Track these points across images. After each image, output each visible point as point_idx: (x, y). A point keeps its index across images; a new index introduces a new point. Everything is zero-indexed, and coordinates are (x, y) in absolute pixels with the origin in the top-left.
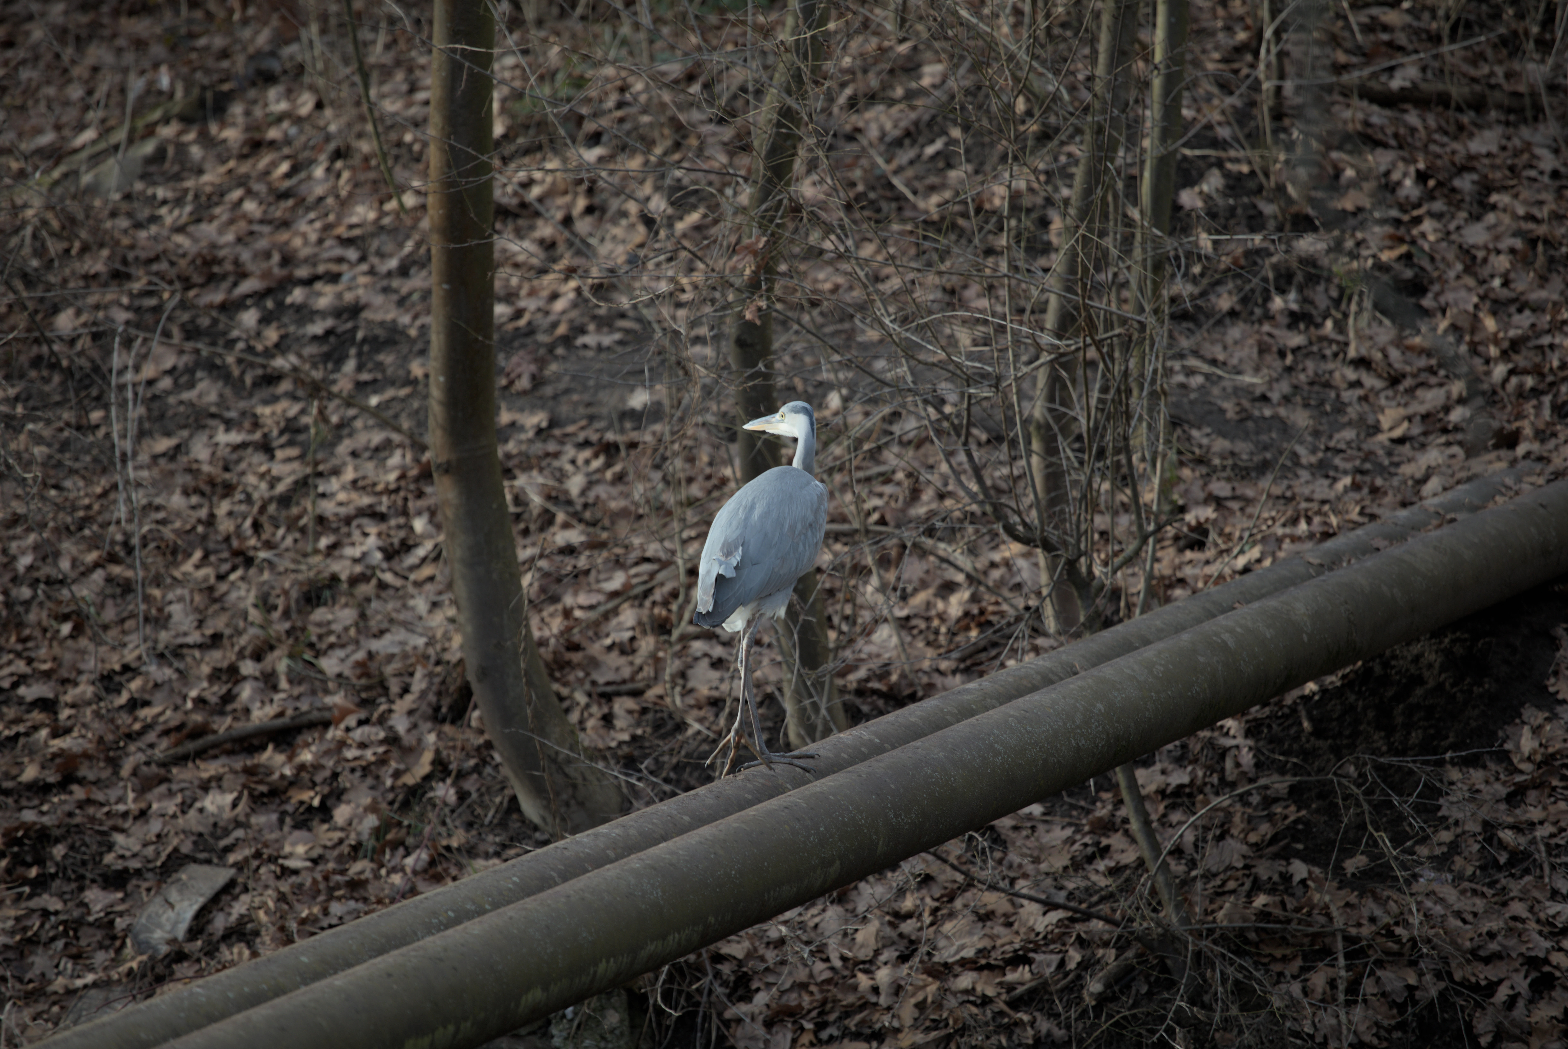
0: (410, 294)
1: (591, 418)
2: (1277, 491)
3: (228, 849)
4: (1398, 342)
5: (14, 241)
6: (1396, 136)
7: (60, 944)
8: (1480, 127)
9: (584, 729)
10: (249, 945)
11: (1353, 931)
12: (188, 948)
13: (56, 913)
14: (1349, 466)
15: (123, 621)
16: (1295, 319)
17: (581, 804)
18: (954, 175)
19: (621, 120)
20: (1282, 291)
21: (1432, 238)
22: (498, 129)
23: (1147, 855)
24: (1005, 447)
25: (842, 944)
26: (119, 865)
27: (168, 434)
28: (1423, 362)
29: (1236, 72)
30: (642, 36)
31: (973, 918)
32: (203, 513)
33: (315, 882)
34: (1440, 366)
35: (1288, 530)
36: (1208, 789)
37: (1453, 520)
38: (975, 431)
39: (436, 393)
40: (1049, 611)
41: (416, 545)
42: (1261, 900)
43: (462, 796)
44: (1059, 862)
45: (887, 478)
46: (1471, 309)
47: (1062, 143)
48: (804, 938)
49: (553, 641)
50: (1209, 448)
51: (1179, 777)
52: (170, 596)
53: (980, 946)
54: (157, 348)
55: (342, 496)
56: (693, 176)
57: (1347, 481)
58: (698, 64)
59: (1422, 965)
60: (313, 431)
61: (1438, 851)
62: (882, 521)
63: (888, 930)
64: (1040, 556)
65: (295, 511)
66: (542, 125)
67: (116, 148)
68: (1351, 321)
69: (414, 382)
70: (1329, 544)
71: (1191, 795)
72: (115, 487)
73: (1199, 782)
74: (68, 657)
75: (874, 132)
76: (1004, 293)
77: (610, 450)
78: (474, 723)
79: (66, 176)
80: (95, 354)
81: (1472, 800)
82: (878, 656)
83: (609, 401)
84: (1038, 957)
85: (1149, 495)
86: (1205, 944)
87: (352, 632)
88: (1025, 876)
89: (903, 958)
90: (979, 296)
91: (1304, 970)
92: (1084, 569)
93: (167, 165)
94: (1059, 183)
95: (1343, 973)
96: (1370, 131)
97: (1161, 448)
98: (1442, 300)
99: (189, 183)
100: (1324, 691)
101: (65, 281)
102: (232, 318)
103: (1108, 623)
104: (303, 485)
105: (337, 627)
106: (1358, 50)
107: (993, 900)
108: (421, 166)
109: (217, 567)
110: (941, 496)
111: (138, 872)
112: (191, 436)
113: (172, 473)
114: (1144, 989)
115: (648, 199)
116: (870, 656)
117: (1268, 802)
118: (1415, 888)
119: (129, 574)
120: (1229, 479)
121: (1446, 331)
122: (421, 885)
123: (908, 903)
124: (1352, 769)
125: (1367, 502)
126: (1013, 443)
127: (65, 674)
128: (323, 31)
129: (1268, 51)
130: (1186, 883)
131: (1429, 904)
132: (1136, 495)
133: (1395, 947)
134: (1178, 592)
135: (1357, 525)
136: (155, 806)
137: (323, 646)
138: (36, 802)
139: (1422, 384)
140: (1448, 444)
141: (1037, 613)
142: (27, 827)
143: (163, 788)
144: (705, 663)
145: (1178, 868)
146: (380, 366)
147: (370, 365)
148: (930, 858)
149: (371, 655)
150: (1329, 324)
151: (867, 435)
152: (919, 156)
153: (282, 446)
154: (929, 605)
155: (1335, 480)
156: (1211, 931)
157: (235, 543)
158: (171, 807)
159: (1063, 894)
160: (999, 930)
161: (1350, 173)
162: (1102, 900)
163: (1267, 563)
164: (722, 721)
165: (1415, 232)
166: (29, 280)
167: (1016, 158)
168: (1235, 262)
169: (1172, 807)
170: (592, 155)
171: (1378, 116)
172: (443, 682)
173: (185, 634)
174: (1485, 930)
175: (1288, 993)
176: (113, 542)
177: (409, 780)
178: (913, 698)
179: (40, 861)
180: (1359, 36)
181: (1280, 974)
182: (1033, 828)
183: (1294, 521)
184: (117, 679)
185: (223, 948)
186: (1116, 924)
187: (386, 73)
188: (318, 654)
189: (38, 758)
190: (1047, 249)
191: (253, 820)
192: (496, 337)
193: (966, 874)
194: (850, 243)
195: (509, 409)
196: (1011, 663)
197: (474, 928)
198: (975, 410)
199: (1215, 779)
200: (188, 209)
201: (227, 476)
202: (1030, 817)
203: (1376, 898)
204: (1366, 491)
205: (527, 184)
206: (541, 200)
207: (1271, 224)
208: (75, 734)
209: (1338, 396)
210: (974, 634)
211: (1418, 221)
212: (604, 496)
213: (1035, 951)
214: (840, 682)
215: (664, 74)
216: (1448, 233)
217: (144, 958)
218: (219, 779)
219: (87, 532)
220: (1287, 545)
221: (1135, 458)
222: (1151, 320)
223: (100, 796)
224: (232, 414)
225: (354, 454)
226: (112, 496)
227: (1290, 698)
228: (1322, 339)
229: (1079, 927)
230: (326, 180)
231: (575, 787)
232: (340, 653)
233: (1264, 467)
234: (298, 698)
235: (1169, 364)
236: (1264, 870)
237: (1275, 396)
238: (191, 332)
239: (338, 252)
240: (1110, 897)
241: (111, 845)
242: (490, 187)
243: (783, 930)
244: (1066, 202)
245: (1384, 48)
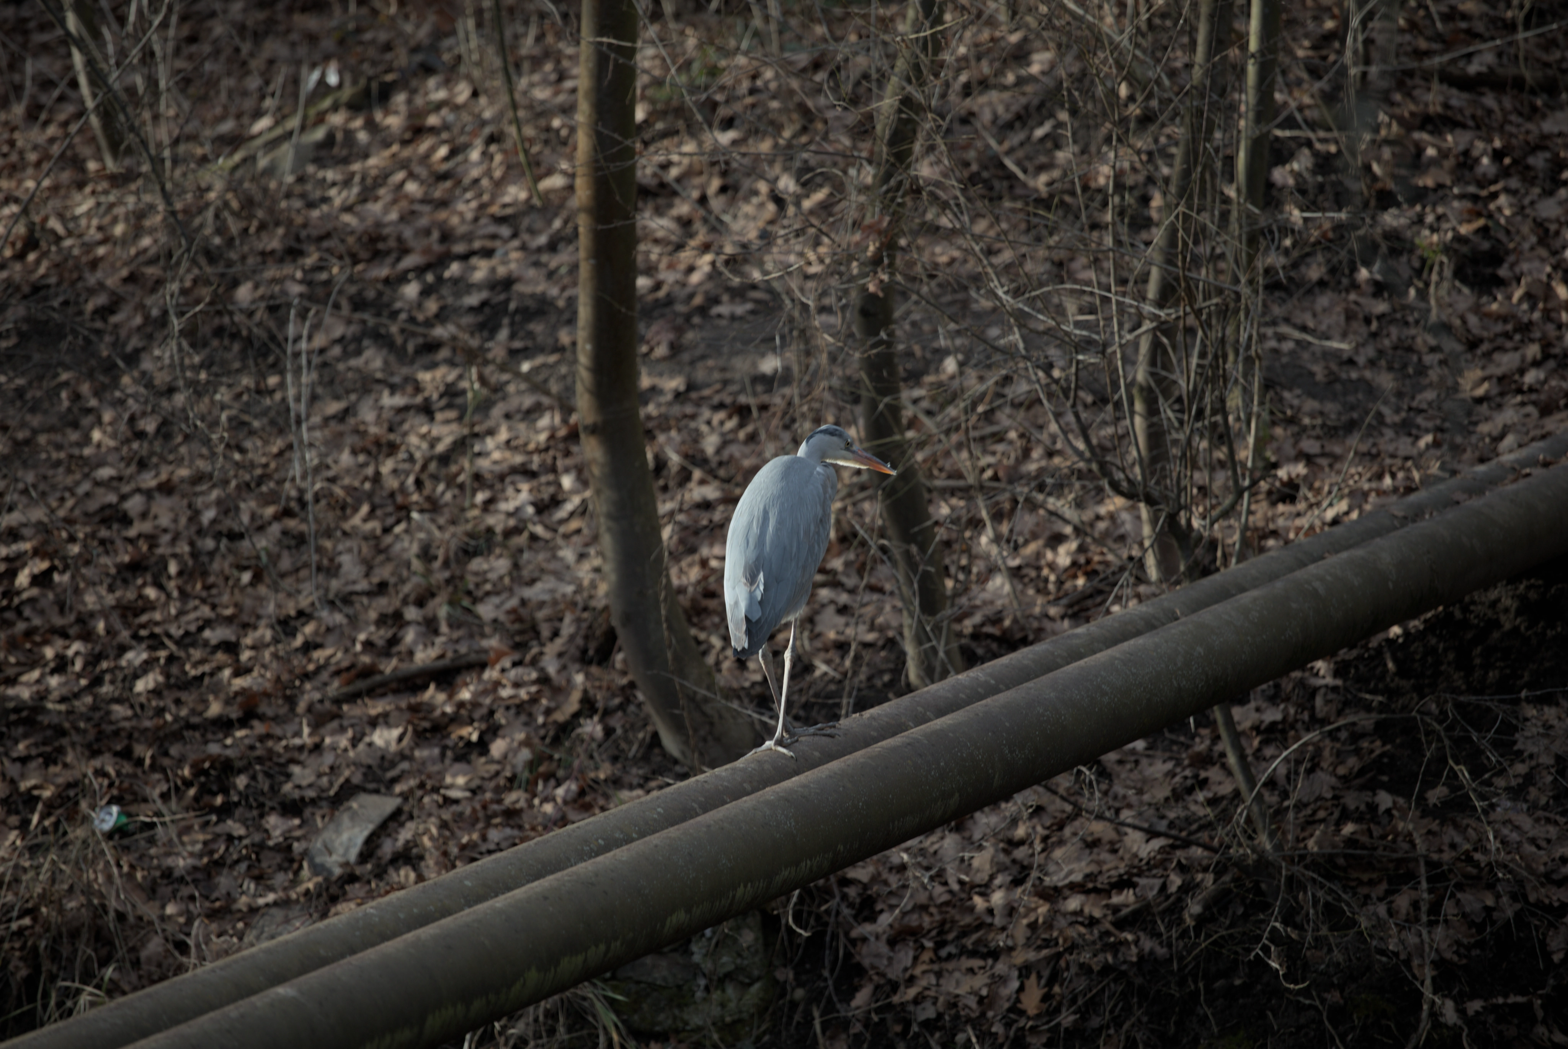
0: (558, 268)
1: (725, 383)
2: (1363, 448)
3: (395, 780)
4: (1476, 309)
5: (197, 221)
6: (1473, 117)
7: (243, 866)
8: (1552, 109)
9: (719, 671)
10: (415, 868)
11: (1435, 857)
12: (358, 871)
13: (240, 838)
14: (1430, 425)
15: (297, 570)
16: (1379, 289)
17: (718, 739)
18: (1061, 156)
19: (753, 106)
20: (1368, 264)
21: (1507, 212)
22: (640, 115)
23: (1243, 787)
24: (1110, 407)
25: (959, 870)
26: (296, 794)
27: (337, 398)
28: (1499, 328)
29: (1324, 58)
30: (773, 27)
31: (1080, 845)
32: (370, 471)
33: (474, 811)
34: (1516, 330)
35: (1374, 485)
36: (1299, 725)
37: (1528, 475)
38: (1082, 394)
39: (584, 359)
40: (1151, 561)
41: (564, 501)
42: (1349, 829)
43: (609, 732)
44: (1162, 793)
45: (999, 437)
46: (1544, 278)
47: (1163, 125)
48: (925, 863)
49: (690, 590)
50: (1299, 409)
51: (1273, 715)
52: (340, 547)
53: (1088, 870)
54: (328, 319)
55: (496, 455)
56: (819, 157)
57: (1428, 438)
58: (823, 54)
59: (1499, 888)
60: (470, 395)
61: (1514, 783)
62: (995, 478)
63: (1002, 857)
64: (1144, 510)
65: (454, 468)
66: (680, 111)
67: (289, 135)
68: (1432, 289)
69: (561, 349)
70: (1413, 498)
71: (1284, 732)
72: (290, 447)
73: (1291, 719)
74: (248, 603)
75: (986, 116)
76: (1109, 265)
77: (743, 412)
78: (618, 665)
79: (244, 160)
80: (272, 324)
81: (1546, 736)
82: (992, 602)
83: (741, 366)
84: (1142, 881)
85: (1245, 454)
86: (1297, 869)
87: (507, 580)
88: (1129, 806)
89: (1017, 882)
90: (1085, 267)
91: (1389, 892)
92: (1183, 522)
93: (336, 150)
94: (1160, 162)
95: (1425, 895)
96: (1449, 113)
97: (1255, 409)
98: (1517, 270)
99: (356, 167)
100: (1406, 634)
101: (244, 258)
102: (395, 291)
103: (1206, 572)
104: (461, 445)
105: (492, 576)
106: (1438, 37)
107: (1098, 828)
108: (568, 150)
109: (383, 520)
110: (1050, 454)
111: (313, 802)
112: (359, 400)
113: (341, 435)
114: (1240, 911)
115: (777, 179)
116: (985, 603)
117: (1356, 736)
118: (1493, 816)
119: (304, 527)
120: (1318, 438)
121: (1521, 300)
122: (572, 815)
123: (1021, 831)
124: (1433, 707)
125: (1447, 458)
126: (1118, 405)
127: (245, 618)
128: (479, 25)
129: (1355, 39)
130: (1280, 812)
131: (1505, 831)
132: (1232, 453)
133: (1474, 871)
134: (1271, 542)
135: (1438, 480)
136: (328, 740)
137: (479, 593)
138: (220, 736)
139: (1500, 349)
140: (1523, 404)
141: (1140, 564)
142: (214, 760)
143: (335, 724)
144: (831, 609)
145: (1272, 798)
146: (531, 335)
147: (521, 334)
148: (1040, 789)
149: (524, 602)
150: (1412, 292)
151: (981, 398)
152: (1029, 138)
153: (442, 409)
154: (1039, 555)
155: (1417, 438)
156: (1302, 857)
157: (399, 499)
158: (344, 741)
159: (1165, 823)
160: (1105, 856)
161: (1431, 152)
162: (1201, 828)
163: (1354, 515)
164: (848, 663)
165: (1492, 206)
166: (211, 256)
167: (1119, 140)
168: (1324, 235)
169: (1265, 742)
170: (726, 138)
171: (1458, 99)
172: (590, 627)
173: (354, 582)
174: (1558, 855)
175: (1375, 914)
176: (289, 498)
177: (560, 717)
178: (1025, 642)
179: (225, 791)
180: (1439, 25)
181: (1367, 897)
182: (1137, 762)
183: (1380, 477)
184: (293, 623)
185: (391, 871)
186: (1215, 851)
187: (536, 63)
188: (476, 600)
189: (222, 696)
190: (1148, 223)
191: (417, 753)
192: (638, 307)
193: (1075, 804)
194: (966, 218)
195: (650, 374)
196: (1116, 608)
197: (621, 854)
198: (1083, 374)
199: (1306, 716)
200: (355, 190)
201: (392, 437)
202: (1133, 752)
203: (1456, 826)
204: (1445, 447)
205: (665, 166)
206: (678, 180)
207: (1358, 201)
208: (255, 673)
209: (1420, 360)
210: (1081, 582)
211: (1494, 196)
212: (737, 454)
213: (1139, 875)
214: (957, 627)
215: (791, 63)
216: (1523, 208)
217: (320, 879)
218: (385, 715)
219: (264, 489)
220: (1372, 498)
221: (1231, 418)
222: (1245, 290)
223: (278, 731)
224: (396, 379)
225: (508, 416)
226: (287, 455)
227: (1374, 643)
228: (1404, 307)
229: (1179, 854)
230: (481, 163)
231: (712, 724)
232: (496, 600)
233: (1351, 426)
234: (457, 641)
235: (1263, 330)
236: (1352, 800)
237: (1361, 360)
238: (358, 304)
239: (492, 229)
240: (1209, 826)
241: (289, 776)
242: (632, 169)
243: (905, 857)
244: (1167, 180)
245: (1462, 36)
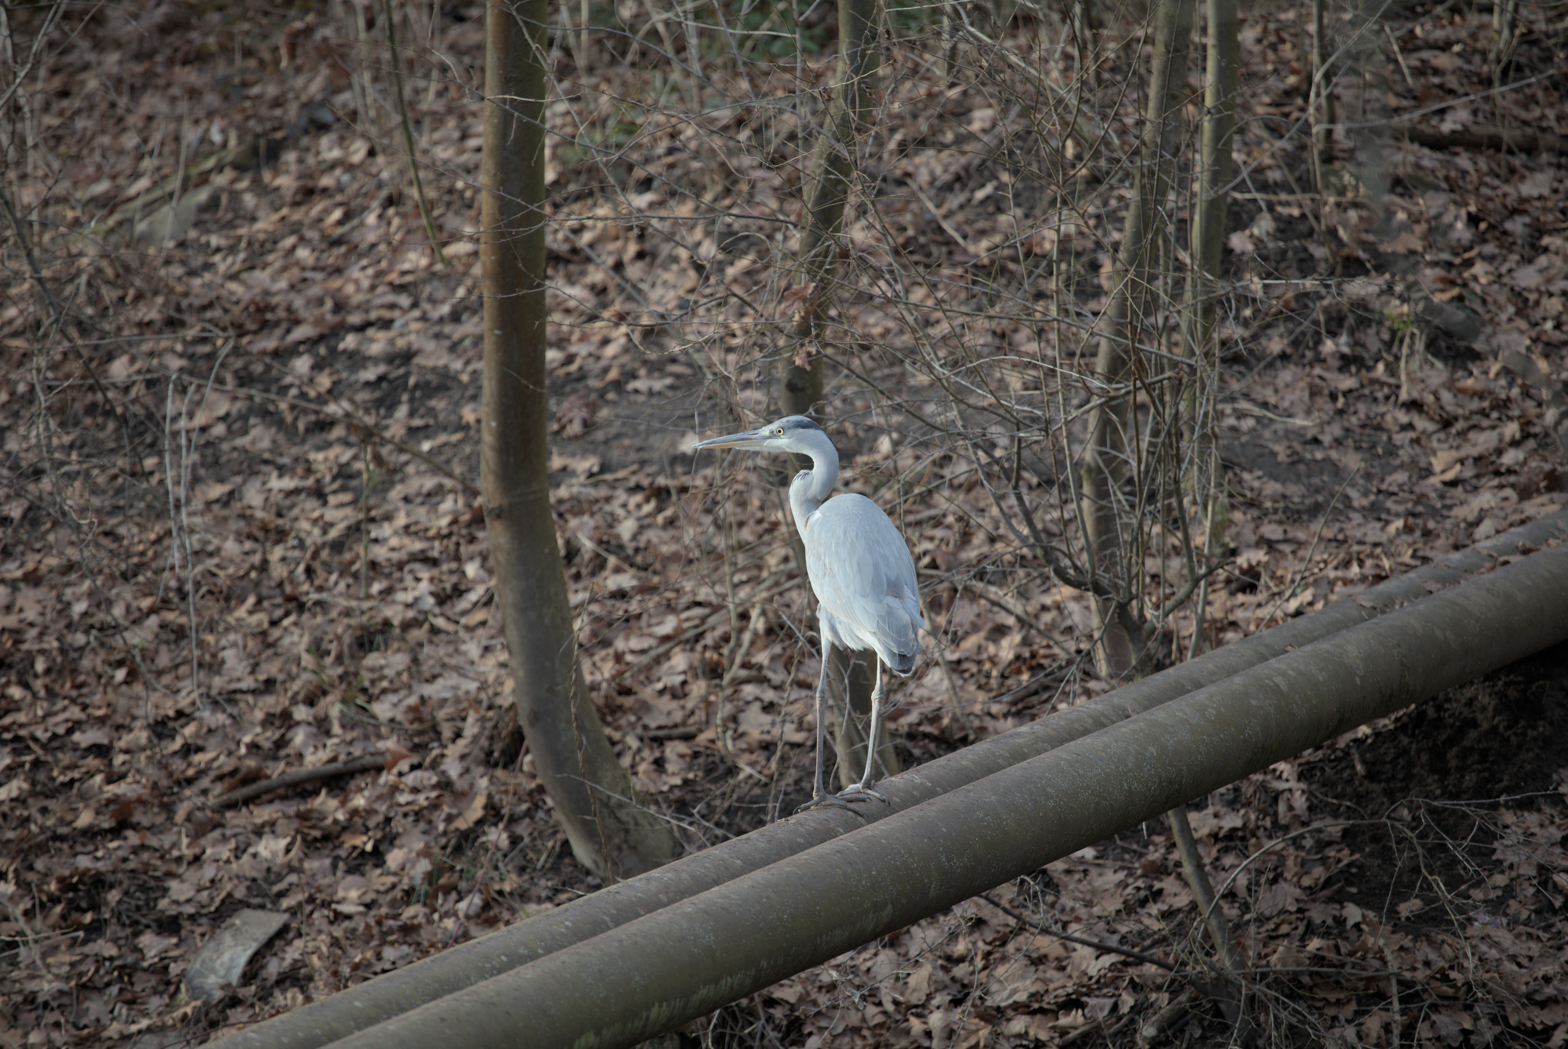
0: (462, 340)
1: (643, 463)
2: (1329, 533)
3: (281, 894)
4: (1450, 385)
5: (69, 289)
6: (1447, 179)
7: (114, 990)
8: (1531, 170)
9: (635, 774)
10: (303, 990)
11: (1408, 975)
12: (243, 993)
13: (111, 959)
14: (1401, 509)
15: (177, 667)
16: (1346, 362)
17: (633, 848)
18: (1003, 219)
19: (671, 166)
20: (1333, 334)
21: (1483, 280)
22: (550, 176)
23: (1200, 899)
24: (1055, 490)
25: (894, 989)
26: (173, 911)
27: (221, 481)
28: (1475, 405)
29: (1287, 115)
30: (692, 82)
31: (1026, 962)
32: (256, 559)
33: (368, 926)
34: (1493, 408)
35: (1340, 573)
36: (1261, 833)
37: (1506, 563)
38: (1026, 475)
39: (488, 438)
40: (1100, 655)
41: (468, 590)
42: (1314, 944)
43: (515, 840)
44: (1112, 905)
45: (937, 522)
46: (1523, 350)
47: (1112, 188)
48: (857, 981)
49: (604, 685)
50: (1260, 491)
51: (1232, 821)
52: (223, 642)
53: (1033, 990)
54: (210, 394)
55: (394, 542)
56: (743, 222)
57: (1399, 523)
58: (747, 111)
59: (1477, 1009)
60: (365, 476)
61: (1492, 895)
62: (933, 565)
63: (941, 975)
64: (1092, 599)
65: (347, 556)
66: (593, 170)
67: (170, 196)
68: (1402, 364)
69: (466, 428)
70: (1382, 587)
71: (1243, 839)
72: (169, 533)
73: (1252, 826)
74: (122, 703)
75: (923, 177)
76: (1053, 337)
77: (661, 495)
78: (526, 768)
79: (120, 224)
80: (149, 401)
81: (1527, 843)
82: (930, 699)
83: (660, 445)
84: (1091, 1001)
85: (1200, 539)
86: (1259, 988)
87: (405, 677)
88: (1078, 920)
89: (956, 1002)
90: (1029, 340)
91: (1358, 1014)
92: (1135, 613)
93: (221, 213)
94: (1109, 227)
95: (1397, 1017)
96: (1421, 174)
97: (1212, 491)
98: (1494, 342)
99: (243, 231)
100: (1377, 734)
101: (119, 329)
102: (285, 365)
103: (1159, 667)
104: (355, 530)
105: (389, 672)
106: (1409, 94)
107: (1045, 944)
108: (473, 213)
109: (270, 613)
110: (992, 540)
111: (192, 918)
112: (244, 482)
113: (225, 519)
114: (1198, 1033)
115: (699, 244)
116: (921, 700)
117: (1322, 845)
118: (1470, 932)
119: (183, 620)
120: (1280, 522)
121: (1498, 375)
122: (473, 930)
123: (960, 947)
124: (1406, 812)
125: (1419, 545)
126: (1064, 487)
127: (119, 719)
128: (376, 79)
129: (1318, 95)
130: (1239, 926)
131: (1484, 948)
132: (1187, 538)
133: (1450, 991)
134: (1230, 635)
135: (1409, 568)
136: (209, 851)
137: (376, 691)
138: (91, 848)
139: (1474, 427)
140: (1501, 487)
141: (1089, 657)
142: (83, 874)
143: (217, 833)
144: (756, 706)
145: (1231, 911)
146: (432, 412)
147: (422, 411)
148: (982, 901)
149: (423, 700)
150: (1381, 367)
151: (918, 479)
152: (969, 200)
153: (335, 492)
154: (980, 648)
155: (1387, 523)
156: (1264, 976)
157: (288, 589)
158: (225, 852)
159: (1116, 938)
160: (1052, 974)
161: (1401, 216)
162: (1155, 944)
163: (1319, 606)
164: (773, 765)
165: (1466, 275)
166: (84, 328)
167: (1064, 203)
168: (1286, 305)
169: (1225, 851)
170: (642, 200)
171: (1429, 159)
172: (495, 727)
173: (239, 680)
174: (1540, 974)
175: (1343, 1037)
176: (167, 589)
177: (462, 824)
178: (965, 741)
179: (94, 907)
180: (1409, 80)
181: (1334, 1018)
182: (1086, 872)
183: (1347, 564)
184: (171, 724)
185: (277, 993)
186: (1169, 968)
187: (438, 120)
188: (371, 699)
189: (93, 803)
190: (1098, 292)
191: (307, 865)
192: (547, 382)
193: (1018, 918)
194: (899, 288)
195: (561, 454)
196: (1062, 706)
197: (527, 973)
198: (1025, 453)
199: (1268, 823)
200: (242, 256)
201: (280, 522)
202: (1082, 860)
203: (1431, 942)
204: (1418, 533)
205: (578, 231)
206: (591, 245)
207: (1322, 267)
208: (130, 779)
209: (1390, 438)
210: (1025, 677)
211: (1469, 263)
212: (655, 540)
213: (1087, 995)
214: (891, 726)
215: (713, 120)
216: (1500, 276)
217: (198, 1003)
218: (272, 824)
219: (141, 578)
220: (1339, 588)
221: (1186, 501)
222: (1201, 364)
223: (154, 842)
224: (285, 460)
225: (406, 500)
226: (166, 542)
227: (1343, 741)
228: (1374, 382)
229: (1132, 971)
230: (378, 227)
231: (627, 831)
232: (393, 698)
233: (1315, 510)
234: (351, 743)
235: (1220, 407)
236: (1318, 914)
237: (1327, 439)
238: (244, 379)
239: (390, 298)
240: (1163, 941)
241: (166, 891)
242: (541, 233)
243: (834, 974)
244: (1116, 246)
245: (1435, 91)
